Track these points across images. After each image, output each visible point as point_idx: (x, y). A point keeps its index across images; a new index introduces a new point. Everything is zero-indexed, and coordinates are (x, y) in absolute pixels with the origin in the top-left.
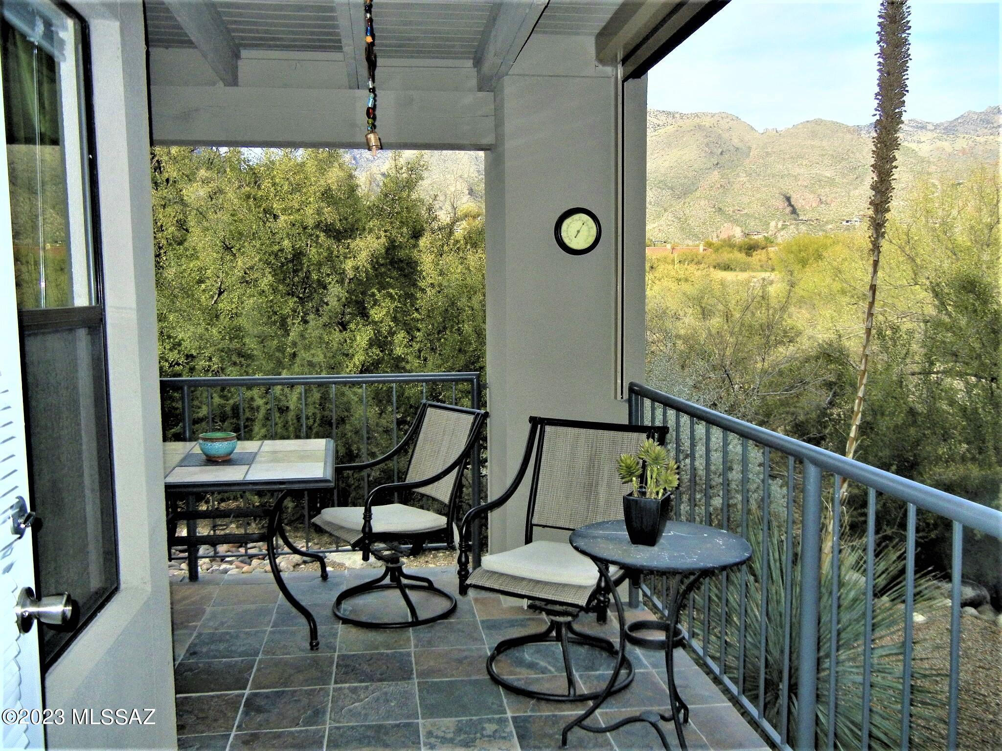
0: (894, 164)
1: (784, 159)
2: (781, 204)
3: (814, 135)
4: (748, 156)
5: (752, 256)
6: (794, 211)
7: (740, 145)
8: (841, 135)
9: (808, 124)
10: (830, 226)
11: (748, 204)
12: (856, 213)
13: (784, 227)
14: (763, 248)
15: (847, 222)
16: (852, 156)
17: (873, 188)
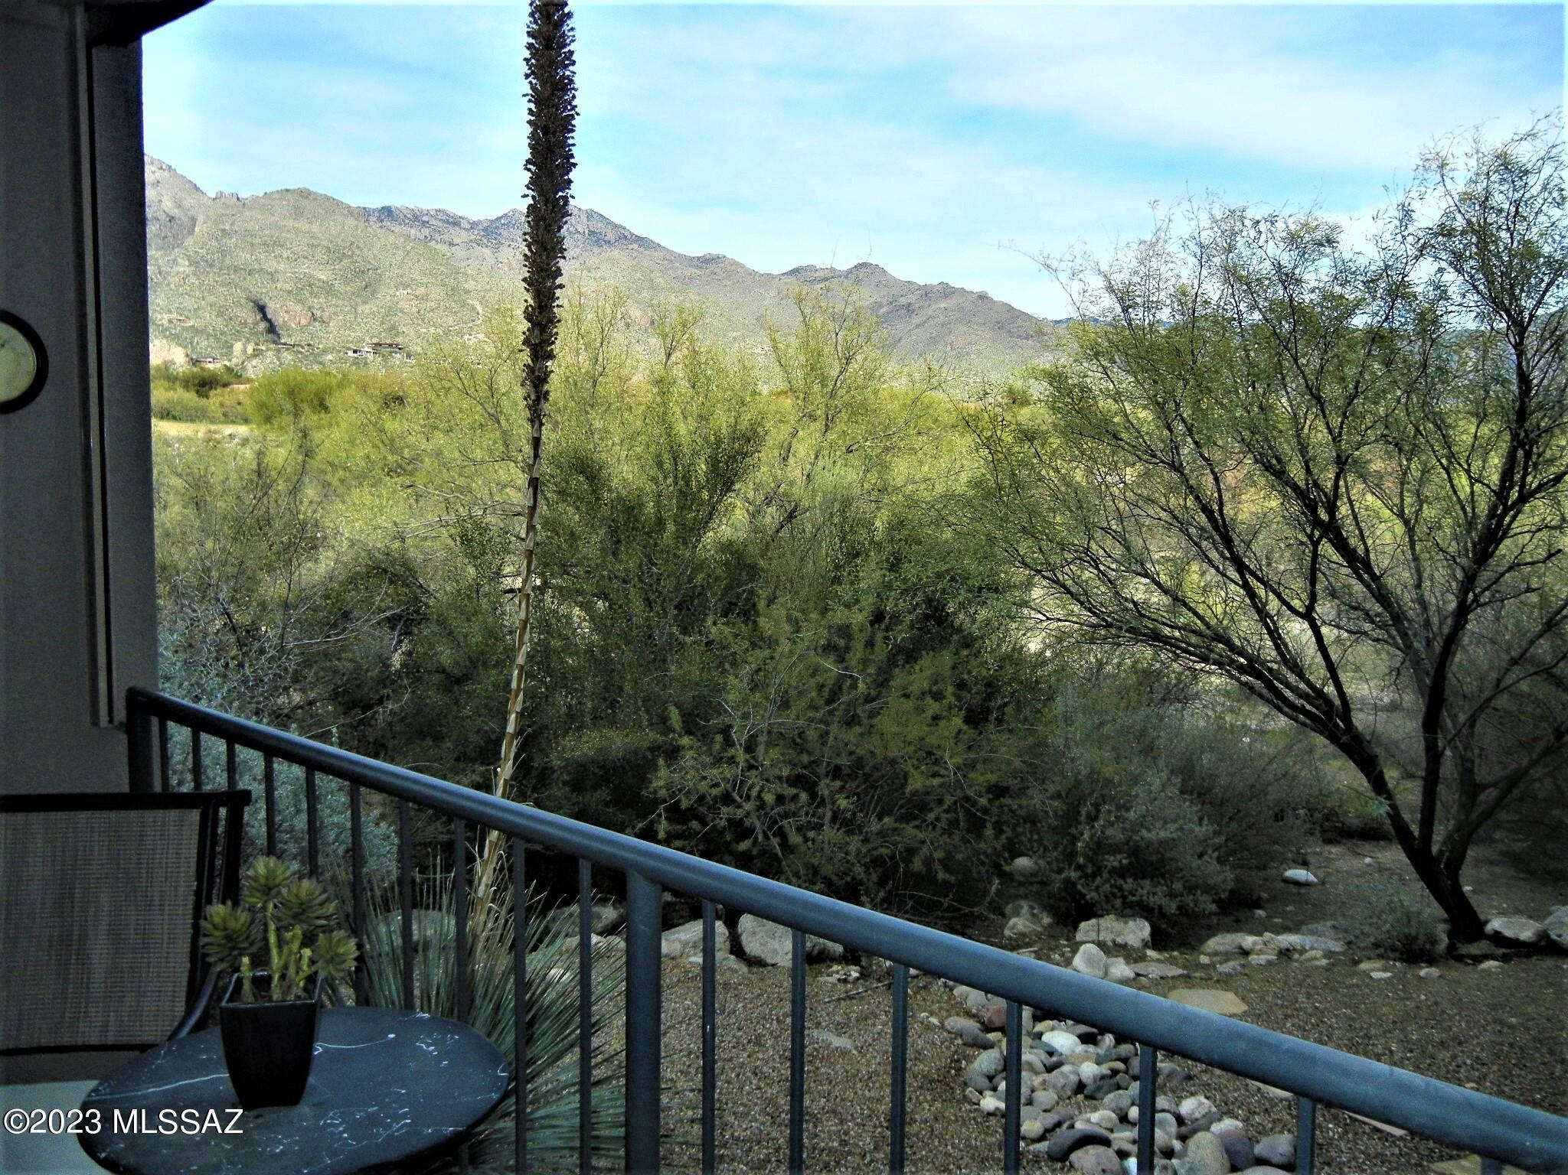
0: (558, 282)
1: (252, 245)
2: (249, 315)
3: (298, 213)
4: (191, 232)
5: (207, 397)
6: (272, 329)
7: (176, 212)
8: (341, 219)
9: (289, 196)
10: (330, 357)
11: (195, 310)
12: (367, 339)
13: (257, 353)
14: (225, 385)
15: (355, 352)
16: (357, 252)
17: (529, 317)
